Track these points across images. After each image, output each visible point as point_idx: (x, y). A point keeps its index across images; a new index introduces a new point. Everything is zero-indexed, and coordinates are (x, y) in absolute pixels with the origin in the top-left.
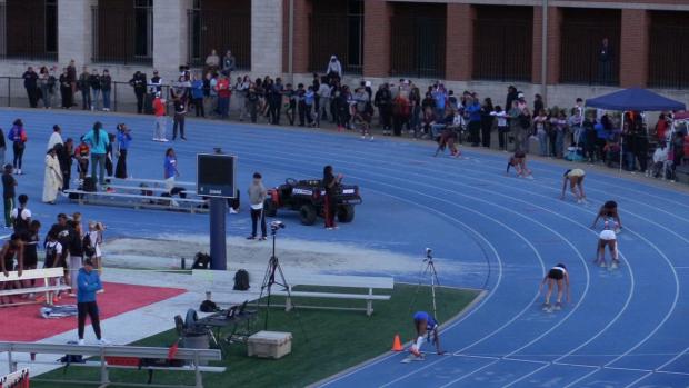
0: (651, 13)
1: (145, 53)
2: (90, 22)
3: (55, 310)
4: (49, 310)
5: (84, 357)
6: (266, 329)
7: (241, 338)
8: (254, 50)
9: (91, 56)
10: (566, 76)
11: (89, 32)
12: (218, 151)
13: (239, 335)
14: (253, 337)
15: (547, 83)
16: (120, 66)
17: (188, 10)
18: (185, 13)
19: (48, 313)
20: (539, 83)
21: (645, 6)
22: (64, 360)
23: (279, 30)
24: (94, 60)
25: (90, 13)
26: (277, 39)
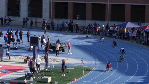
0: (132, 6)
1: (19, 14)
2: (6, 7)
5: (5, 82)
7: (40, 78)
8: (43, 13)
9: (6, 14)
11: (6, 9)
12: (35, 36)
13: (39, 77)
14: (43, 78)
15: (109, 21)
16: (13, 17)
17: (28, 4)
20: (107, 21)
21: (130, 4)
23: (48, 9)
24: (7, 15)
25: (6, 5)
26: (48, 11)
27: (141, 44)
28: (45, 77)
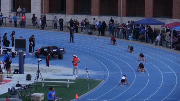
12: (21, 37)
13: (28, 94)
14: (32, 95)
20: (120, 16)
27: (167, 47)
28: (35, 94)
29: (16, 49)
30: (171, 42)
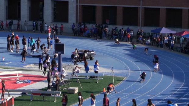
0: (167, 9)
1: (42, 19)
3: (20, 82)
4: (18, 81)
5: (27, 93)
6: (72, 86)
8: (69, 17)
10: (146, 24)
11: (28, 13)
13: (65, 88)
15: (142, 26)
17: (53, 8)
18: (52, 9)
19: (18, 82)
20: (140, 26)
21: (166, 7)
22: (22, 94)
24: (30, 20)
25: (29, 8)
26: (75, 15)
27: (177, 51)
28: (71, 88)
29: (56, 52)
30: (180, 47)
